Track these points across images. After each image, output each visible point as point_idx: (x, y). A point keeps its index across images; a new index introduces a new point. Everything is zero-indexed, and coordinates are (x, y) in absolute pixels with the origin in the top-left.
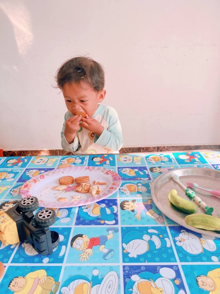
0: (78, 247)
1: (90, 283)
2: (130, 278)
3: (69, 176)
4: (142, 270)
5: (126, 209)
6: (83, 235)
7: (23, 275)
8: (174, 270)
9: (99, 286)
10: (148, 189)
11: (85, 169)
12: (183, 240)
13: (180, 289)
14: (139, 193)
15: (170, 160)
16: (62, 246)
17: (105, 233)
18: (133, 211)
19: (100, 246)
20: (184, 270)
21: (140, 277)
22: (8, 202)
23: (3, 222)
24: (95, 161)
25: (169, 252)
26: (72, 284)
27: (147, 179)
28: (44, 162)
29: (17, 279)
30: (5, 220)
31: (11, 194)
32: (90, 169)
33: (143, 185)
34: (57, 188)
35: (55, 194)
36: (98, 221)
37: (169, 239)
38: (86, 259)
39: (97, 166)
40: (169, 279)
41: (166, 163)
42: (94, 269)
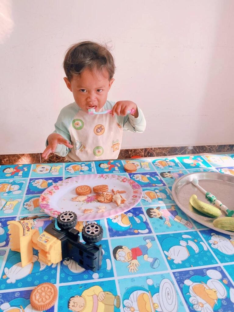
0: (123, 259)
1: (149, 292)
2: (184, 283)
3: (86, 186)
4: (191, 274)
5: (154, 217)
6: (122, 246)
7: (78, 294)
8: (219, 271)
9: (159, 295)
10: (166, 195)
11: (99, 177)
12: (216, 243)
13: (230, 288)
14: (159, 199)
15: (177, 165)
16: (106, 259)
17: (143, 243)
18: (161, 218)
19: (143, 255)
20: (227, 271)
21: (192, 281)
22: (26, 218)
23: (46, 242)
24: (103, 168)
25: (208, 254)
26: (131, 296)
27: (162, 185)
28: (47, 170)
29: (73, 299)
30: (48, 239)
31: (26, 209)
32: (104, 177)
33: (161, 191)
34: (77, 199)
35: (76, 206)
36: (132, 231)
37: (204, 243)
38: (135, 270)
39: (107, 172)
40: (217, 280)
41: (173, 167)
42: (147, 279)
